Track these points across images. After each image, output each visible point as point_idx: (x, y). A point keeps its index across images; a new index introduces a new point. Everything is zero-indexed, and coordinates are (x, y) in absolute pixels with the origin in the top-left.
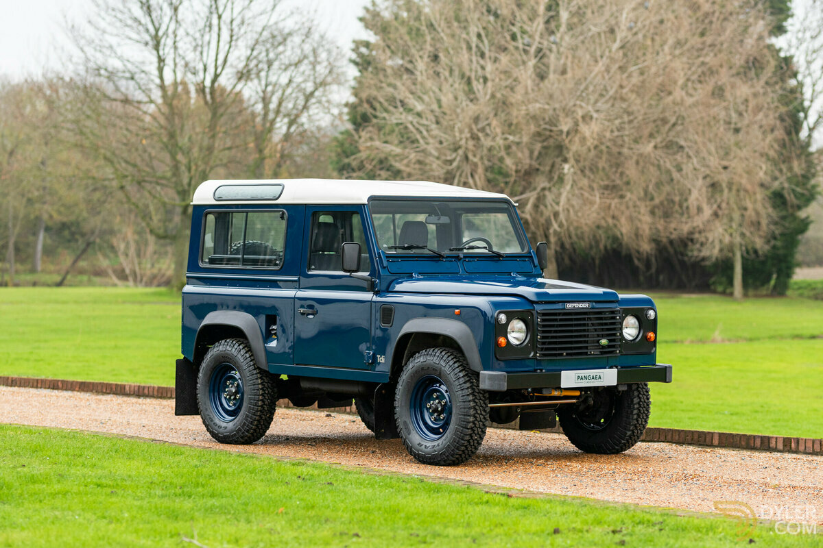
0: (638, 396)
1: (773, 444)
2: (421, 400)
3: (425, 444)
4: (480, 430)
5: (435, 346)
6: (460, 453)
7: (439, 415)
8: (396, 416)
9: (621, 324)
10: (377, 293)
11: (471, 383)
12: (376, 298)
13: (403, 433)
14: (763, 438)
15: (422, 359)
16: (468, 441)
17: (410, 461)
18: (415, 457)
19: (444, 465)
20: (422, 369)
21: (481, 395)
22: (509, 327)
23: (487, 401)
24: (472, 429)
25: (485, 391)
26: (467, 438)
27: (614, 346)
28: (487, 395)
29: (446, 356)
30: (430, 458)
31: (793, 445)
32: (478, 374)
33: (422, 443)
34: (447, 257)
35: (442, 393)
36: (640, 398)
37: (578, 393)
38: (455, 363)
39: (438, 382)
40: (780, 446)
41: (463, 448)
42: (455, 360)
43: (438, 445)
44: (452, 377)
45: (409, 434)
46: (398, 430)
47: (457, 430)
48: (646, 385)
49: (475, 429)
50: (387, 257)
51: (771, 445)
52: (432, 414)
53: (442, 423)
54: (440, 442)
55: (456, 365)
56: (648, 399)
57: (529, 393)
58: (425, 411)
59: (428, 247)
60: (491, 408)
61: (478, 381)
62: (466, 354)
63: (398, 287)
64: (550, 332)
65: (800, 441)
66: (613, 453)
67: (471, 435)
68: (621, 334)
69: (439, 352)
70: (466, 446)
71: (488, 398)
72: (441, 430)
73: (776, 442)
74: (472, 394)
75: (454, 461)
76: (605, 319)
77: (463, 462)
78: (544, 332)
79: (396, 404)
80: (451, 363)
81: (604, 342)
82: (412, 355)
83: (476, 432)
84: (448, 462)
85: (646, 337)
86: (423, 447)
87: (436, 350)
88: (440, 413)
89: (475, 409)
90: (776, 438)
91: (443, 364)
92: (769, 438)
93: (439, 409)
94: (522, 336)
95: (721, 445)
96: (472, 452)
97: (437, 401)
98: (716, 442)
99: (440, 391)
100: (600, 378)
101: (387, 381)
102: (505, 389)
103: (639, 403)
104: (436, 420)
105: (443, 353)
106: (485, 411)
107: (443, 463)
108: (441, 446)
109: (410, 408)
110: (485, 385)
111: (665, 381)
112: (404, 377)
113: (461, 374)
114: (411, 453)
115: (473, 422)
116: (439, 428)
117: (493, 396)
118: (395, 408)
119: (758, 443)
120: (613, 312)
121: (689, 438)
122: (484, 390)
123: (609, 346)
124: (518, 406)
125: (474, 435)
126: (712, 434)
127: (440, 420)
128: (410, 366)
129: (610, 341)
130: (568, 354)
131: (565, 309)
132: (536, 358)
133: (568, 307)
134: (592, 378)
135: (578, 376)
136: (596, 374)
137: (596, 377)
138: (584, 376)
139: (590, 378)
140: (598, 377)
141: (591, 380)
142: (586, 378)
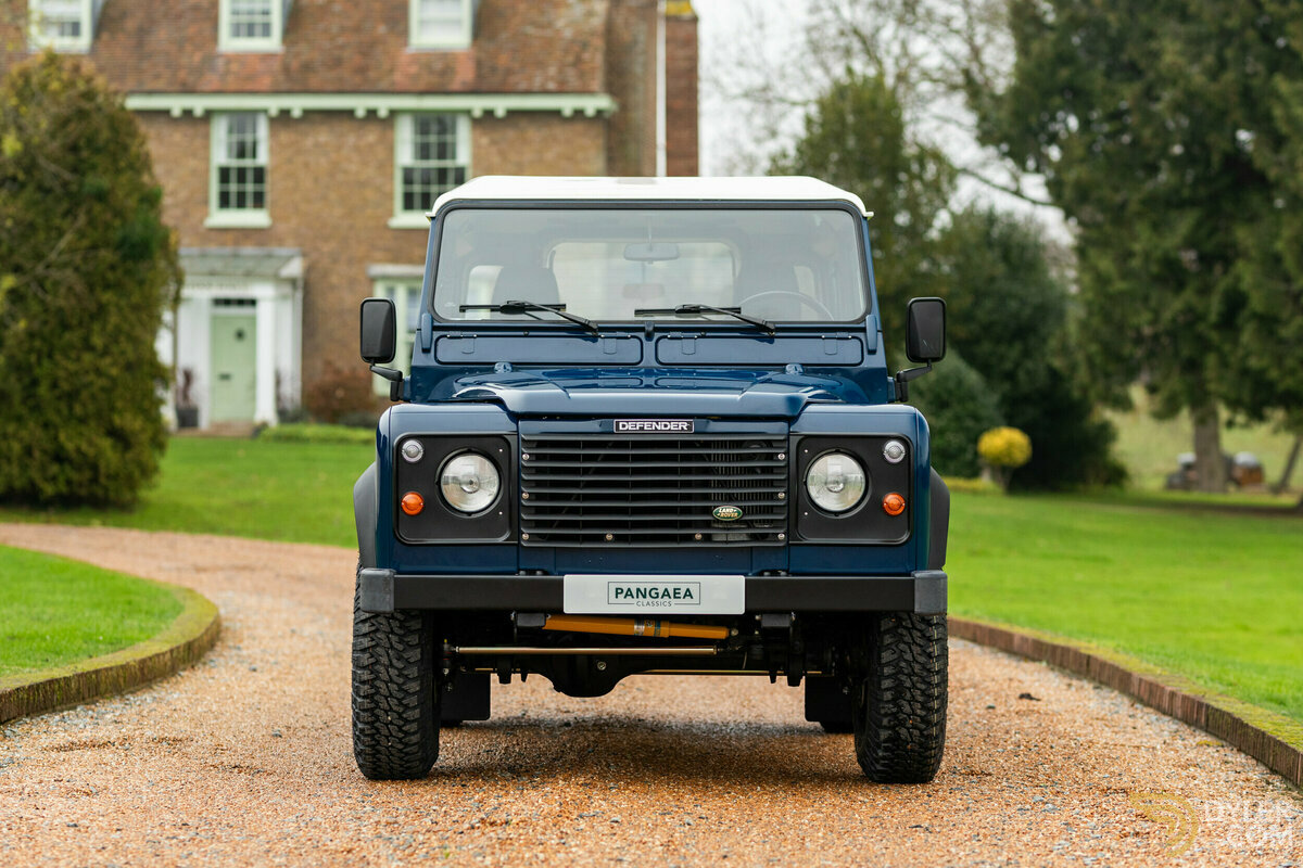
9: (799, 471)
50: (440, 328)
64: (558, 484)
78: (538, 484)
81: (727, 511)
85: (883, 506)
100: (686, 595)
120: (767, 444)
123: (738, 524)
129: (748, 510)
130: (618, 538)
131: (612, 433)
132: (519, 545)
133: (621, 428)
134: (664, 595)
135: (617, 589)
136: (677, 586)
137: (675, 593)
138: (638, 590)
139: (657, 594)
140: (682, 595)
141: (659, 600)
142: (642, 593)
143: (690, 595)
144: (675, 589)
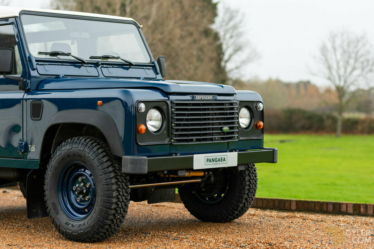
0: (249, 174)
1: (344, 209)
2: (68, 183)
3: (72, 223)
4: (122, 210)
5: (79, 135)
6: (105, 231)
7: (84, 197)
8: (46, 198)
9: (238, 114)
10: (28, 92)
11: (113, 167)
12: (26, 96)
13: (52, 213)
14: (334, 204)
15: (68, 147)
16: (112, 220)
17: (58, 238)
18: (63, 235)
19: (89, 242)
20: (68, 156)
21: (123, 178)
22: (148, 116)
23: (128, 183)
24: (115, 209)
25: (127, 174)
26: (111, 217)
27: (233, 133)
28: (128, 178)
29: (90, 143)
30: (76, 236)
31: (362, 210)
32: (120, 159)
33: (69, 222)
34: (88, 63)
35: (87, 177)
36: (250, 176)
37: (202, 174)
38: (98, 149)
39: (83, 167)
40: (351, 210)
41: (107, 227)
42: (98, 146)
43: (84, 224)
44: (96, 163)
45: (58, 214)
46: (48, 210)
47: (101, 211)
48: (254, 166)
49: (118, 209)
50: (36, 61)
51: (342, 210)
52: (77, 196)
53: (86, 204)
54: (85, 221)
55: (100, 151)
56: (256, 177)
57: (165, 175)
58: (72, 193)
59: (72, 54)
60: (132, 189)
61: (120, 165)
62: (109, 141)
63: (47, 86)
64: (182, 120)
65: (369, 207)
66: (227, 222)
67: (114, 215)
68: (238, 123)
69: (83, 140)
70: (110, 225)
71: (129, 181)
72: (86, 210)
73: (347, 207)
74: (115, 177)
75: (98, 239)
76: (226, 109)
77: (106, 238)
78: (177, 120)
79: (46, 187)
80: (95, 149)
81: (226, 128)
82: (59, 144)
83: (119, 212)
84: (93, 240)
85: (256, 125)
86: (70, 225)
87: (81, 138)
88: (85, 195)
89: (119, 191)
90: (347, 204)
91: (88, 151)
92: (340, 205)
93: (85, 191)
94: (158, 124)
95: (298, 210)
96: (115, 230)
97: (82, 184)
98: (294, 207)
99: (84, 175)
100: (224, 160)
101: (37, 167)
102: (146, 172)
103: (249, 181)
104: (81, 201)
105: (88, 140)
106: (127, 193)
107: (89, 240)
108: (86, 225)
109: (58, 190)
110: (127, 168)
111: (273, 162)
112: (53, 163)
113: (105, 159)
114: (60, 231)
115: (117, 203)
116: (84, 209)
117: (135, 178)
118: (44, 191)
119: (331, 208)
120: (231, 104)
121: (271, 204)
122: (125, 174)
123: (228, 133)
124: (152, 186)
125: (116, 215)
126: (290, 201)
127: (85, 201)
128: (58, 153)
129: (230, 128)
130: (197, 140)
131: (194, 100)
132: (171, 144)
133: (196, 98)
134: (218, 161)
135: (207, 159)
136: (222, 157)
137: (221, 160)
138: (212, 159)
139: (217, 160)
140: (223, 160)
141: (217, 162)
142: (213, 160)
143: (225, 160)
144: (221, 158)
